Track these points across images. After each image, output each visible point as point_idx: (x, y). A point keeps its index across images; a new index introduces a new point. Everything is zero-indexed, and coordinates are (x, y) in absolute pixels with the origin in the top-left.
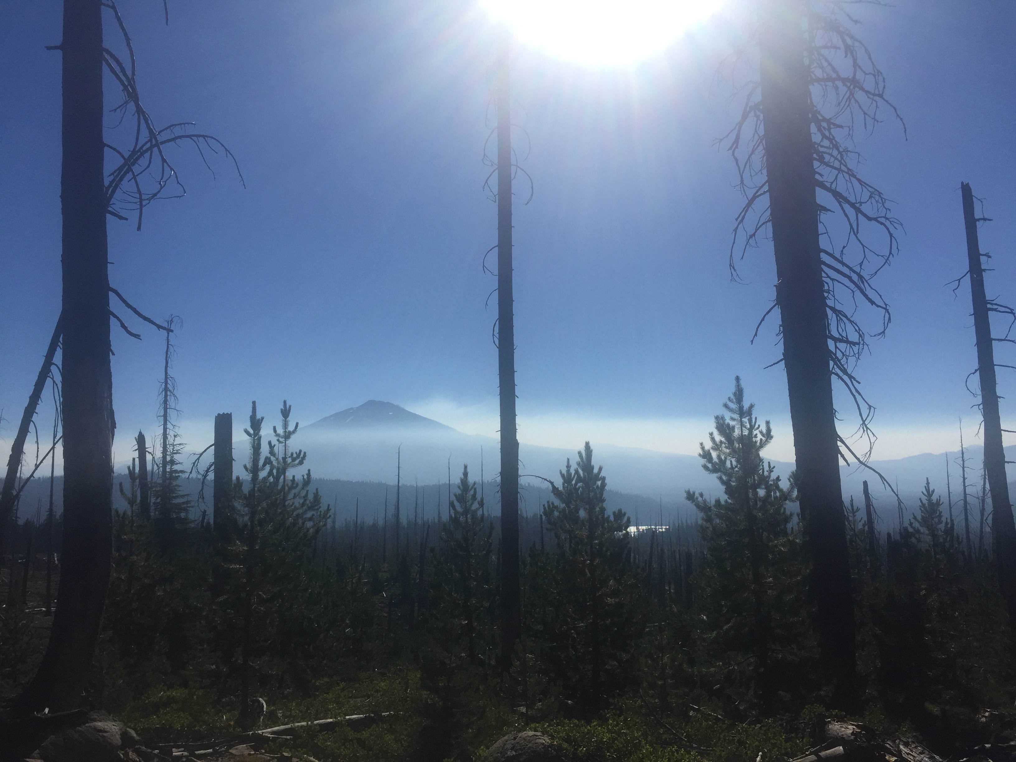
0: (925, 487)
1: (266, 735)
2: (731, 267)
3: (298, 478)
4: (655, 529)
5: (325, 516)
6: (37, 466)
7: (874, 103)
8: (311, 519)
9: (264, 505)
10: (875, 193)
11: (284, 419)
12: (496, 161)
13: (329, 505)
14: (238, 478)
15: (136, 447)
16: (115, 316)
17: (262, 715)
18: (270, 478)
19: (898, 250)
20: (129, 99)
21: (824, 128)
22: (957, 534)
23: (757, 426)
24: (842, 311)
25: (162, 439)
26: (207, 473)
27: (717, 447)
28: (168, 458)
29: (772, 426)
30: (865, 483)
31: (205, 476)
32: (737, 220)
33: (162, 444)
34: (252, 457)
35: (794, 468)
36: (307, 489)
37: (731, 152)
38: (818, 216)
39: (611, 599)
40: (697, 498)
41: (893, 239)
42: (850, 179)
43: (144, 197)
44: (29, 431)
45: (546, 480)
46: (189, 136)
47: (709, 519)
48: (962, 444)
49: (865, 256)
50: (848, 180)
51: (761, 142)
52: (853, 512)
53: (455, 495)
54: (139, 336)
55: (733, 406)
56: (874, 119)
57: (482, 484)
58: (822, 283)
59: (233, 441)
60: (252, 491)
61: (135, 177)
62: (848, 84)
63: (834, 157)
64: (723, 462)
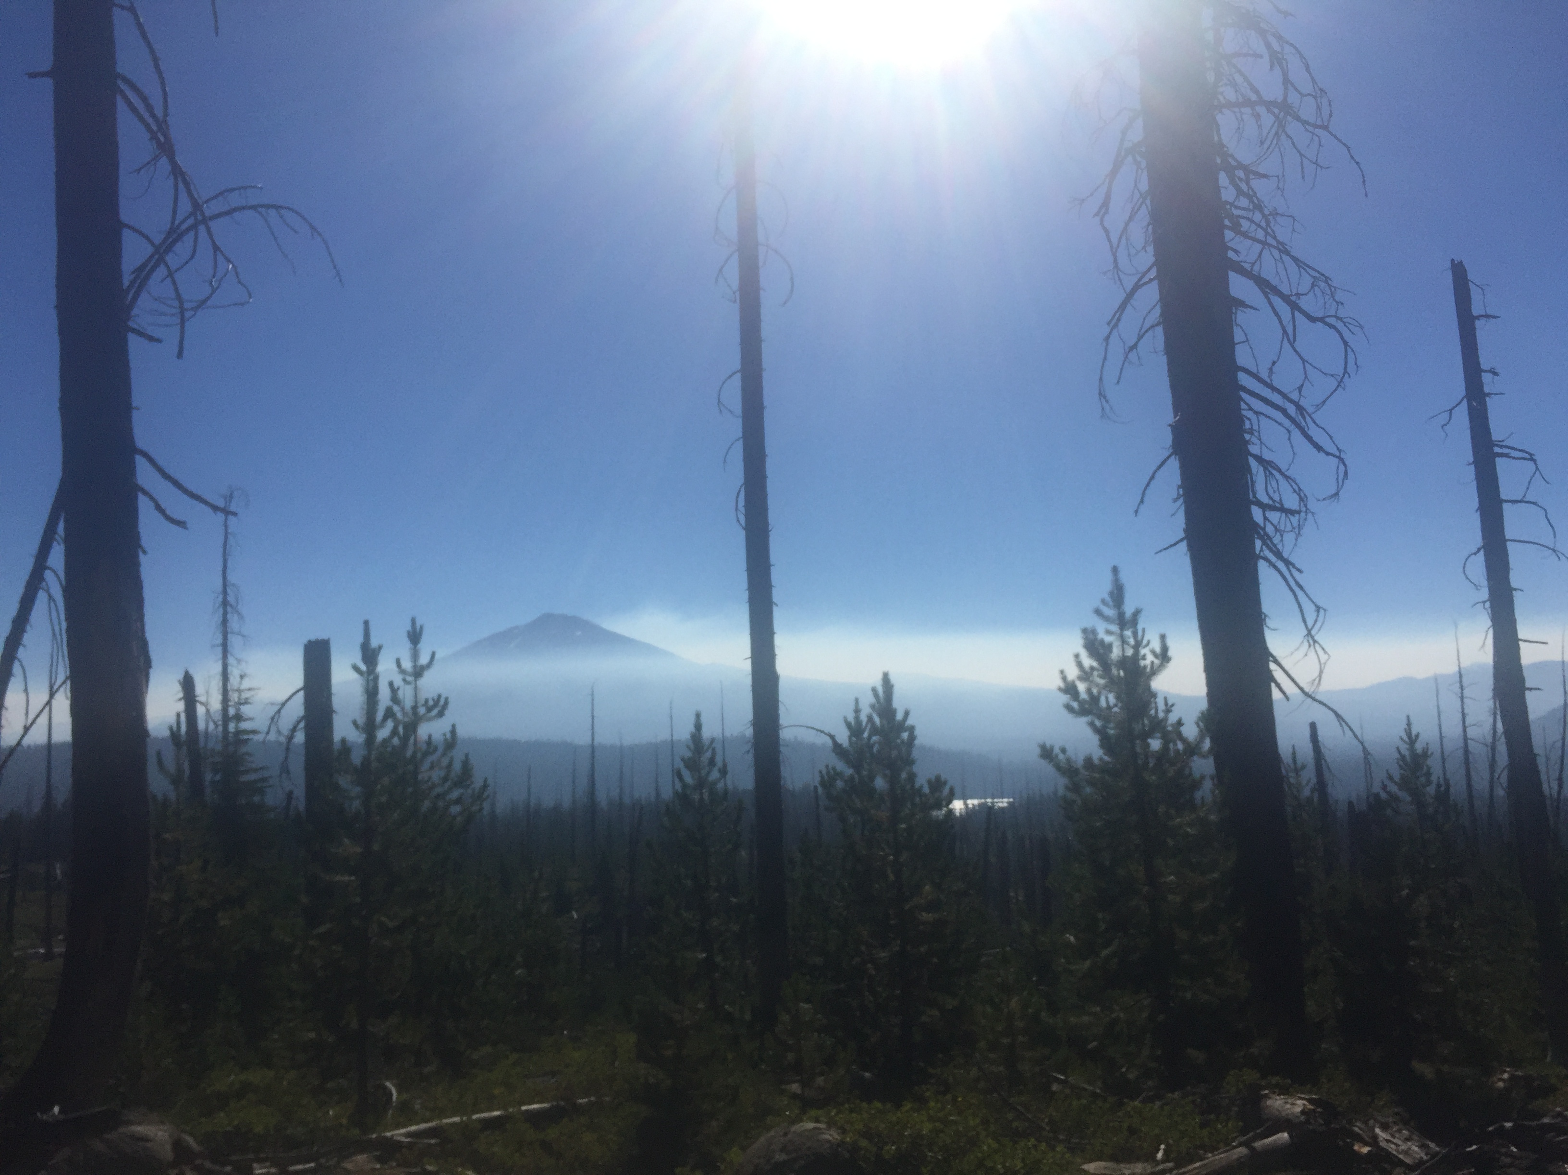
0: (1405, 730)
1: (399, 1138)
2: (1101, 396)
3: (437, 737)
4: (993, 803)
5: (479, 797)
6: (27, 729)
7: (1316, 139)
8: (458, 801)
9: (386, 781)
10: (1321, 279)
11: (413, 646)
12: (735, 239)
13: (486, 780)
14: (343, 740)
15: (181, 695)
16: (145, 493)
17: (391, 1108)
18: (393, 740)
19: (1357, 367)
20: (160, 154)
21: (1240, 179)
22: (1455, 800)
23: (1145, 642)
24: (1272, 462)
25: (221, 682)
26: (293, 733)
27: (1085, 675)
28: (232, 711)
29: (1170, 643)
30: (1313, 726)
31: (290, 738)
32: (1109, 324)
33: (221, 689)
34: (366, 708)
35: (1204, 705)
36: (451, 754)
37: (1098, 219)
38: (1234, 316)
39: (927, 914)
40: (1057, 756)
41: (1349, 349)
42: (1281, 257)
43: (187, 305)
44: (13, 673)
45: (822, 732)
46: (254, 208)
47: (1075, 788)
48: (1459, 662)
49: (1306, 377)
50: (1278, 257)
51: (1144, 202)
52: (1297, 771)
53: (683, 759)
54: (185, 523)
55: (1110, 612)
56: (1316, 163)
57: (723, 742)
58: (1241, 419)
59: (332, 684)
60: (366, 761)
61: (170, 274)
62: (1276, 111)
63: (1256, 224)
64: (1095, 699)
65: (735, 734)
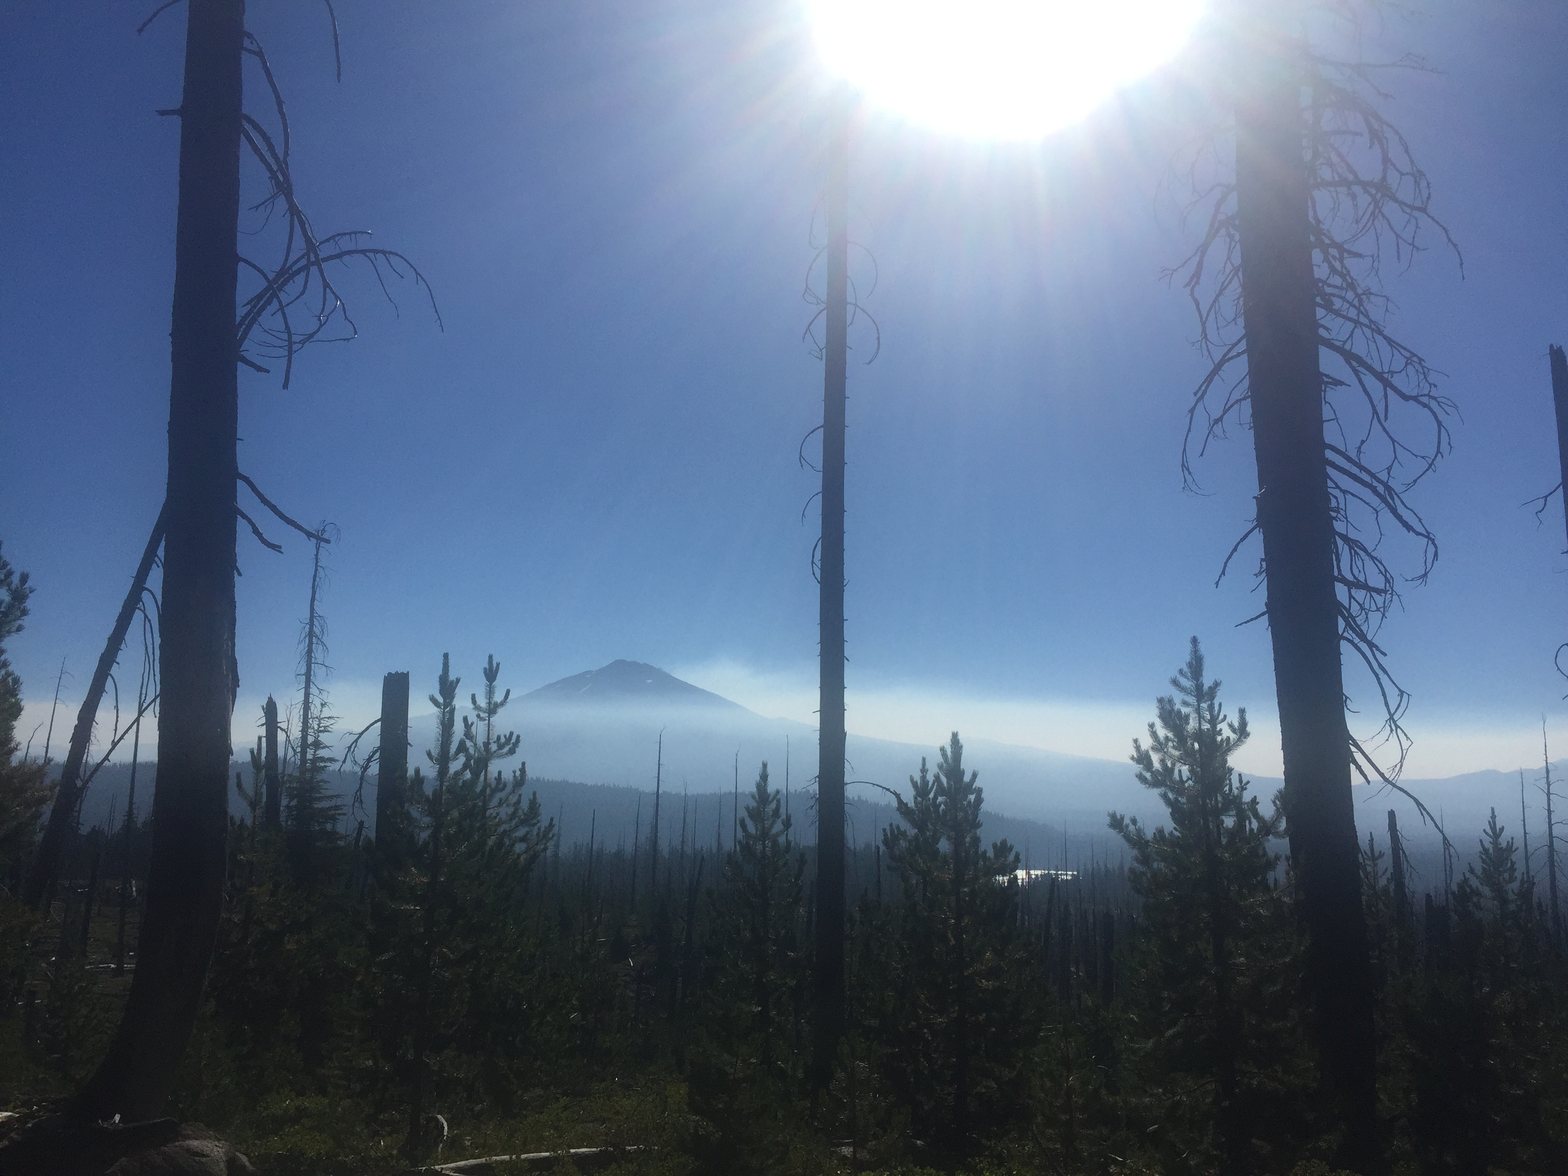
0: (1489, 822)
1: (447, 1172)
2: (1184, 468)
3: (508, 776)
4: (1057, 875)
5: (545, 836)
6: (114, 744)
7: (1413, 221)
8: (523, 839)
9: (455, 814)
10: (1412, 359)
11: (489, 683)
12: (823, 296)
13: (552, 819)
14: (417, 771)
15: (263, 721)
16: (245, 517)
17: (441, 1142)
18: (466, 772)
19: (1451, 447)
20: (278, 193)
21: (1334, 257)
22: (1539, 898)
23: (1221, 717)
24: (1358, 541)
25: (302, 710)
26: (368, 764)
27: (1160, 746)
28: (310, 740)
29: (1248, 717)
30: (1392, 815)
31: (365, 768)
32: (1195, 394)
33: (302, 717)
34: (440, 739)
35: (1282, 785)
36: (520, 792)
37: (1189, 289)
38: (1323, 393)
39: (986, 981)
40: (1127, 826)
41: (1443, 430)
42: (1373, 338)
43: (295, 338)
44: (105, 691)
45: (888, 790)
46: (363, 252)
47: (1145, 860)
48: (1547, 758)
49: (1396, 457)
50: (1370, 337)
51: (1236, 274)
52: (1374, 859)
53: (747, 809)
54: (280, 547)
55: (1186, 683)
56: (1412, 244)
57: (787, 796)
58: (1327, 497)
59: (409, 716)
60: (437, 794)
61: (282, 308)
62: (1373, 191)
63: (1348, 302)
64: (1169, 771)
65: (799, 789)
